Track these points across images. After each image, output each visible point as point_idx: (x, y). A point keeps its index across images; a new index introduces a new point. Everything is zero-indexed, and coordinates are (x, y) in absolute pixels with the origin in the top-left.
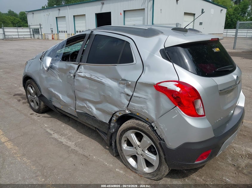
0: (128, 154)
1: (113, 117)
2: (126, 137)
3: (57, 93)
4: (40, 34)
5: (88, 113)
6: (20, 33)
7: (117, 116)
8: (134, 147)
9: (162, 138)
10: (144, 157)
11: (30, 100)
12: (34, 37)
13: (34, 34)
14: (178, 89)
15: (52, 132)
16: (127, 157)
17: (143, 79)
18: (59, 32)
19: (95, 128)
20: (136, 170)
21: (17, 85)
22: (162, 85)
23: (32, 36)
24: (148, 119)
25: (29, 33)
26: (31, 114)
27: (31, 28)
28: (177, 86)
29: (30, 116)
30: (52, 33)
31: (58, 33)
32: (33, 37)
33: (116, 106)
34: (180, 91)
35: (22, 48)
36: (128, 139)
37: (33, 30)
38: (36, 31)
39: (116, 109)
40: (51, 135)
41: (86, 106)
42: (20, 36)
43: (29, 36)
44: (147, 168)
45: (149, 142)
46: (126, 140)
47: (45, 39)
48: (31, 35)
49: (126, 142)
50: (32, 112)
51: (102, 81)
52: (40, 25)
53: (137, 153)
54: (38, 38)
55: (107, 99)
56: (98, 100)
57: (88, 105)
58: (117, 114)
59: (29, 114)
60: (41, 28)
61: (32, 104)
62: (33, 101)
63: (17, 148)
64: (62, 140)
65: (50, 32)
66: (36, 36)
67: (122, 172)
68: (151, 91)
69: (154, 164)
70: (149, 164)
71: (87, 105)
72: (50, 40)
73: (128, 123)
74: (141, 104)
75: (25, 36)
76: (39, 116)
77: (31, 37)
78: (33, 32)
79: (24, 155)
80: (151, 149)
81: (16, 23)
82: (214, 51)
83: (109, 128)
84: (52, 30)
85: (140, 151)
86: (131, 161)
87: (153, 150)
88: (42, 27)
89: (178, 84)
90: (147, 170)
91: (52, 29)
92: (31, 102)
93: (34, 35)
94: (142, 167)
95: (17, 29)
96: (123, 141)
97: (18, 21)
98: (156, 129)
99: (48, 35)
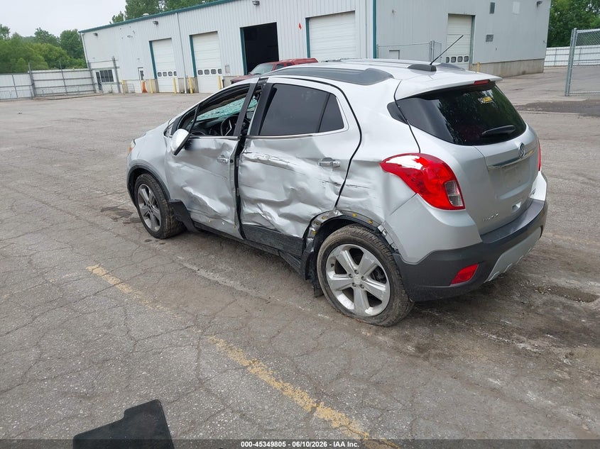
0: (338, 287)
1: (310, 226)
2: (334, 258)
3: (200, 195)
4: (115, 81)
5: (264, 225)
6: (68, 83)
7: (317, 223)
8: (348, 273)
9: (395, 248)
10: (365, 289)
11: (143, 214)
12: (100, 88)
13: (102, 83)
14: (419, 166)
15: (195, 268)
16: (335, 293)
17: (362, 155)
18: (156, 75)
19: (279, 250)
20: (351, 313)
21: (100, 192)
22: (392, 161)
23: (97, 87)
24: (371, 220)
25: (89, 81)
26: (147, 241)
27: (93, 69)
28: (417, 161)
29: (146, 243)
30: (142, 79)
31: (156, 78)
32: (98, 91)
33: (316, 206)
34: (422, 168)
35: (81, 117)
36: (337, 261)
37: (97, 73)
38: (106, 76)
39: (317, 211)
40: (194, 271)
41: (260, 212)
42: (69, 90)
43: (90, 88)
44: (370, 308)
45: (373, 262)
46: (334, 263)
47: (127, 92)
48: (93, 84)
49: (334, 267)
50: (148, 236)
51: (289, 164)
52: (114, 61)
53: (353, 283)
54: (111, 92)
55: (299, 195)
56: (284, 198)
57: (264, 210)
58: (319, 219)
59: (142, 241)
60: (116, 68)
61: (147, 221)
62: (149, 216)
63: (140, 292)
64: (216, 279)
65: (138, 76)
66: (107, 87)
67: (327, 317)
68: (376, 175)
69: (381, 299)
70: (373, 300)
71: (262, 211)
72: (138, 95)
73: (337, 233)
74: (359, 198)
75: (81, 89)
76: (162, 244)
77: (95, 91)
78: (98, 78)
79: (155, 301)
80: (377, 275)
81: (54, 57)
82: (480, 102)
83: (304, 246)
84: (142, 72)
85: (357, 279)
86: (343, 299)
87: (380, 277)
88: (117, 66)
89: (418, 158)
90: (370, 311)
91: (142, 69)
92: (144, 218)
93: (100, 84)
94: (361, 306)
95: (62, 72)
96: (328, 265)
97: (59, 55)
98: (385, 234)
99: (134, 82)
